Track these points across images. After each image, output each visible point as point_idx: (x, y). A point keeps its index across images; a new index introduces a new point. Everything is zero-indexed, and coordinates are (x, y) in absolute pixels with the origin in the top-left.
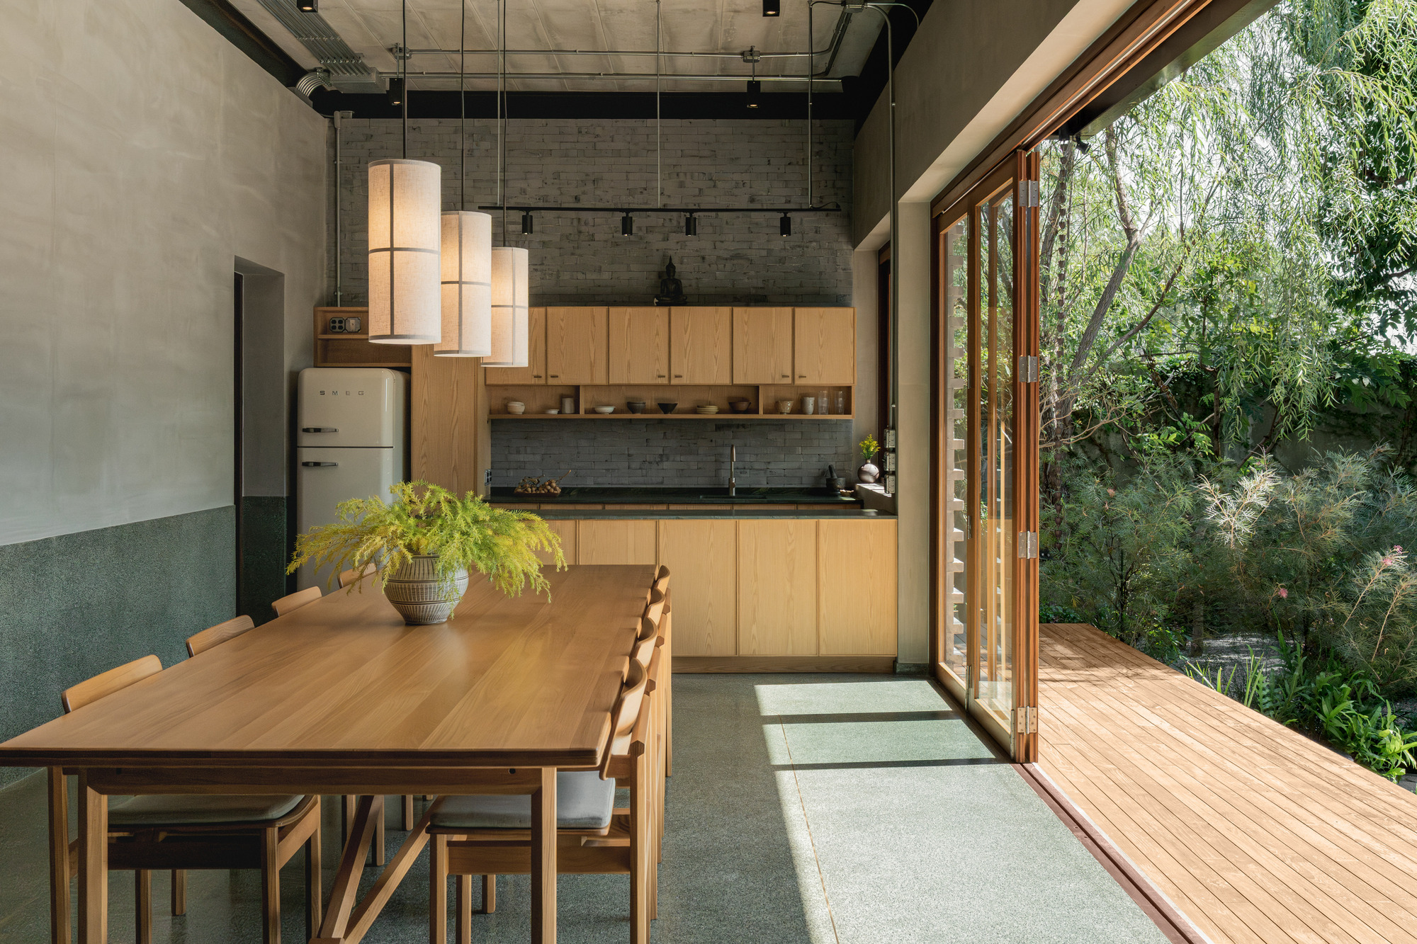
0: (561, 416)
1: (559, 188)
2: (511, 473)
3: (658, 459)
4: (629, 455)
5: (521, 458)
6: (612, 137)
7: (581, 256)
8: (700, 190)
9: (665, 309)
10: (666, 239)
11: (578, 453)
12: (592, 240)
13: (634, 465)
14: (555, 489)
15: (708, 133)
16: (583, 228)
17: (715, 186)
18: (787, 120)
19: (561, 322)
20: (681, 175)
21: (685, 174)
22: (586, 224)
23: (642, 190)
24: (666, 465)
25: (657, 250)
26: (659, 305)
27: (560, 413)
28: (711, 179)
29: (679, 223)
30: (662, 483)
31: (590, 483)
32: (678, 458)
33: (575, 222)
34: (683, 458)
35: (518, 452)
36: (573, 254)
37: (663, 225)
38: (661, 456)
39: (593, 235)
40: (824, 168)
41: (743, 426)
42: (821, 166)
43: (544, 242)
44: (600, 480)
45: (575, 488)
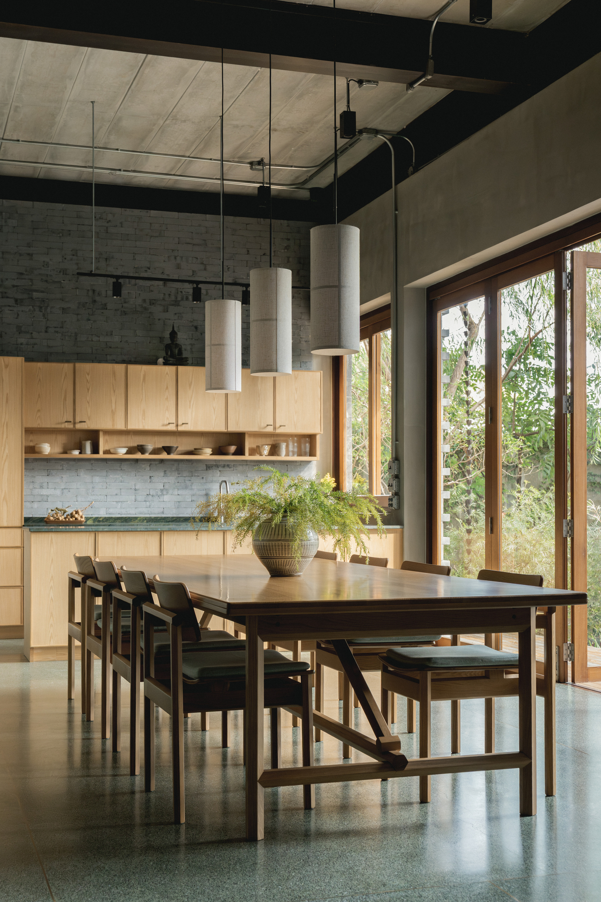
0: (82, 456)
1: (77, 264)
2: (36, 505)
3: (159, 493)
4: (135, 490)
5: (44, 492)
6: (121, 223)
7: (95, 321)
8: (193, 271)
9: (173, 368)
10: (166, 310)
11: (93, 488)
12: (105, 309)
13: (139, 498)
14: (81, 517)
15: (200, 226)
16: (97, 298)
17: (205, 269)
18: (262, 219)
19: (87, 376)
20: (178, 258)
21: (182, 257)
22: (99, 294)
23: (146, 269)
24: (166, 498)
25: (159, 320)
26: (166, 363)
27: (80, 453)
28: (202, 263)
29: (177, 298)
30: (163, 513)
31: (102, 513)
32: (176, 492)
33: (91, 293)
34: (180, 492)
35: (41, 487)
36: (89, 320)
37: (164, 299)
38: (162, 490)
39: (105, 305)
40: (291, 259)
41: (228, 466)
42: (288, 258)
43: (63, 309)
44: (111, 511)
45: (91, 518)
